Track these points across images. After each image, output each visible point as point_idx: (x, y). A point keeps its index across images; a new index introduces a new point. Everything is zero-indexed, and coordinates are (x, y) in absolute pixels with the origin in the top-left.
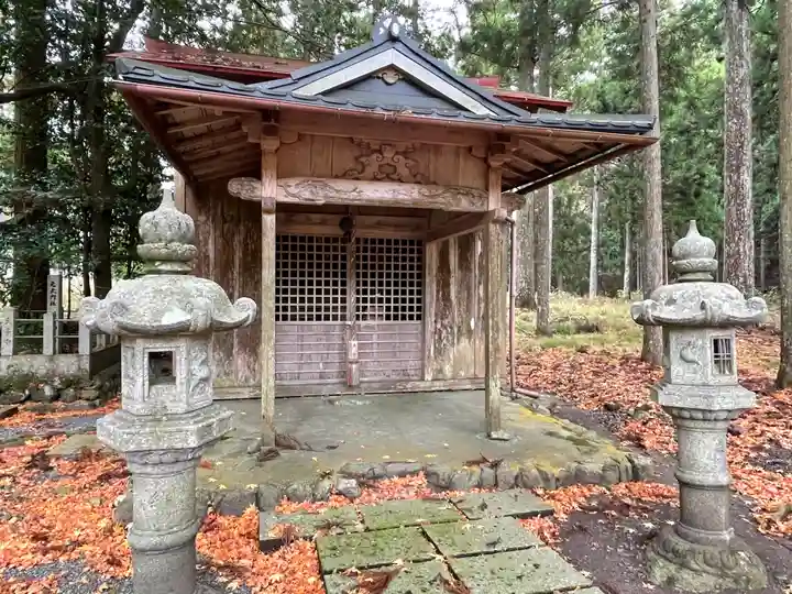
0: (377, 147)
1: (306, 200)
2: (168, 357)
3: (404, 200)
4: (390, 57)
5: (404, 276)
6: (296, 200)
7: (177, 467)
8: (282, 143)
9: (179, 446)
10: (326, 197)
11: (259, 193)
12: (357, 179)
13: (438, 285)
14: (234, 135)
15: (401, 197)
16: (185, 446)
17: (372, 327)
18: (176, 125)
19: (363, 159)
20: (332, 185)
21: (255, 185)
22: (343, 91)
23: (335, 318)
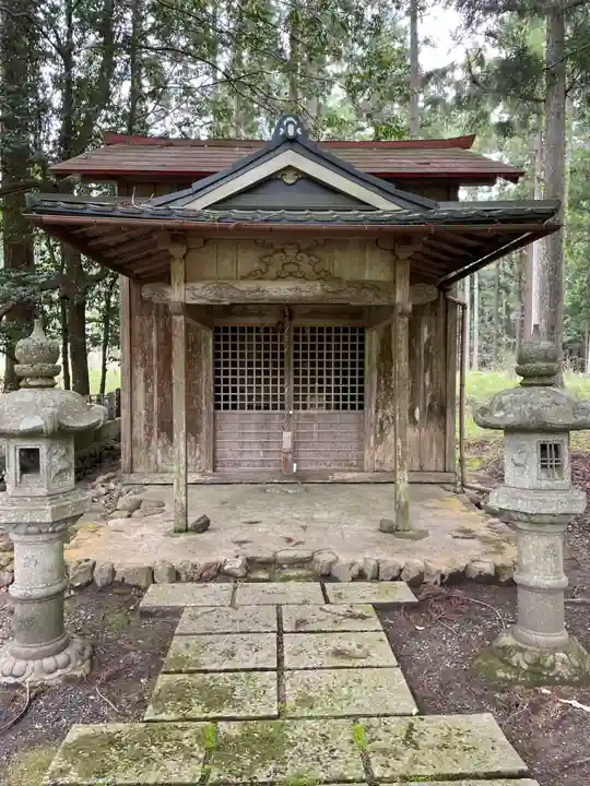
0: (280, 247)
1: (211, 301)
2: (35, 452)
3: (307, 297)
4: (287, 158)
5: (345, 364)
6: (203, 302)
7: (41, 538)
8: (188, 249)
9: (38, 520)
10: (231, 297)
11: (169, 297)
12: (261, 279)
13: (380, 373)
14: (146, 242)
15: (304, 294)
16: (43, 521)
17: (312, 416)
18: (95, 238)
19: (266, 260)
20: (236, 286)
21: (166, 290)
22: (244, 195)
23: (275, 407)
